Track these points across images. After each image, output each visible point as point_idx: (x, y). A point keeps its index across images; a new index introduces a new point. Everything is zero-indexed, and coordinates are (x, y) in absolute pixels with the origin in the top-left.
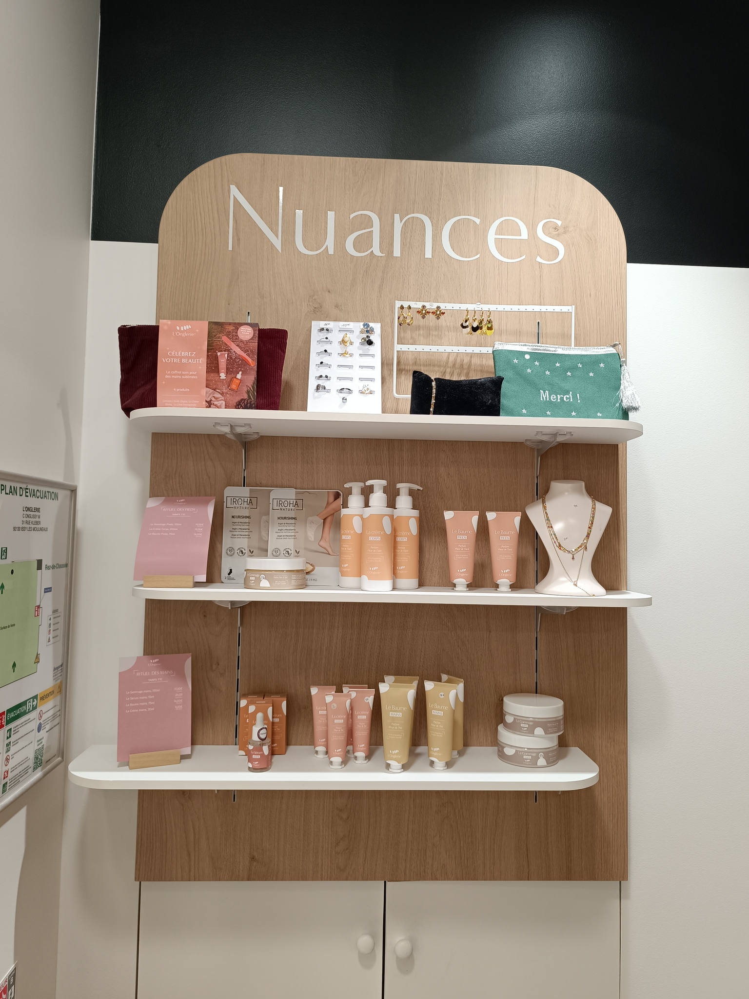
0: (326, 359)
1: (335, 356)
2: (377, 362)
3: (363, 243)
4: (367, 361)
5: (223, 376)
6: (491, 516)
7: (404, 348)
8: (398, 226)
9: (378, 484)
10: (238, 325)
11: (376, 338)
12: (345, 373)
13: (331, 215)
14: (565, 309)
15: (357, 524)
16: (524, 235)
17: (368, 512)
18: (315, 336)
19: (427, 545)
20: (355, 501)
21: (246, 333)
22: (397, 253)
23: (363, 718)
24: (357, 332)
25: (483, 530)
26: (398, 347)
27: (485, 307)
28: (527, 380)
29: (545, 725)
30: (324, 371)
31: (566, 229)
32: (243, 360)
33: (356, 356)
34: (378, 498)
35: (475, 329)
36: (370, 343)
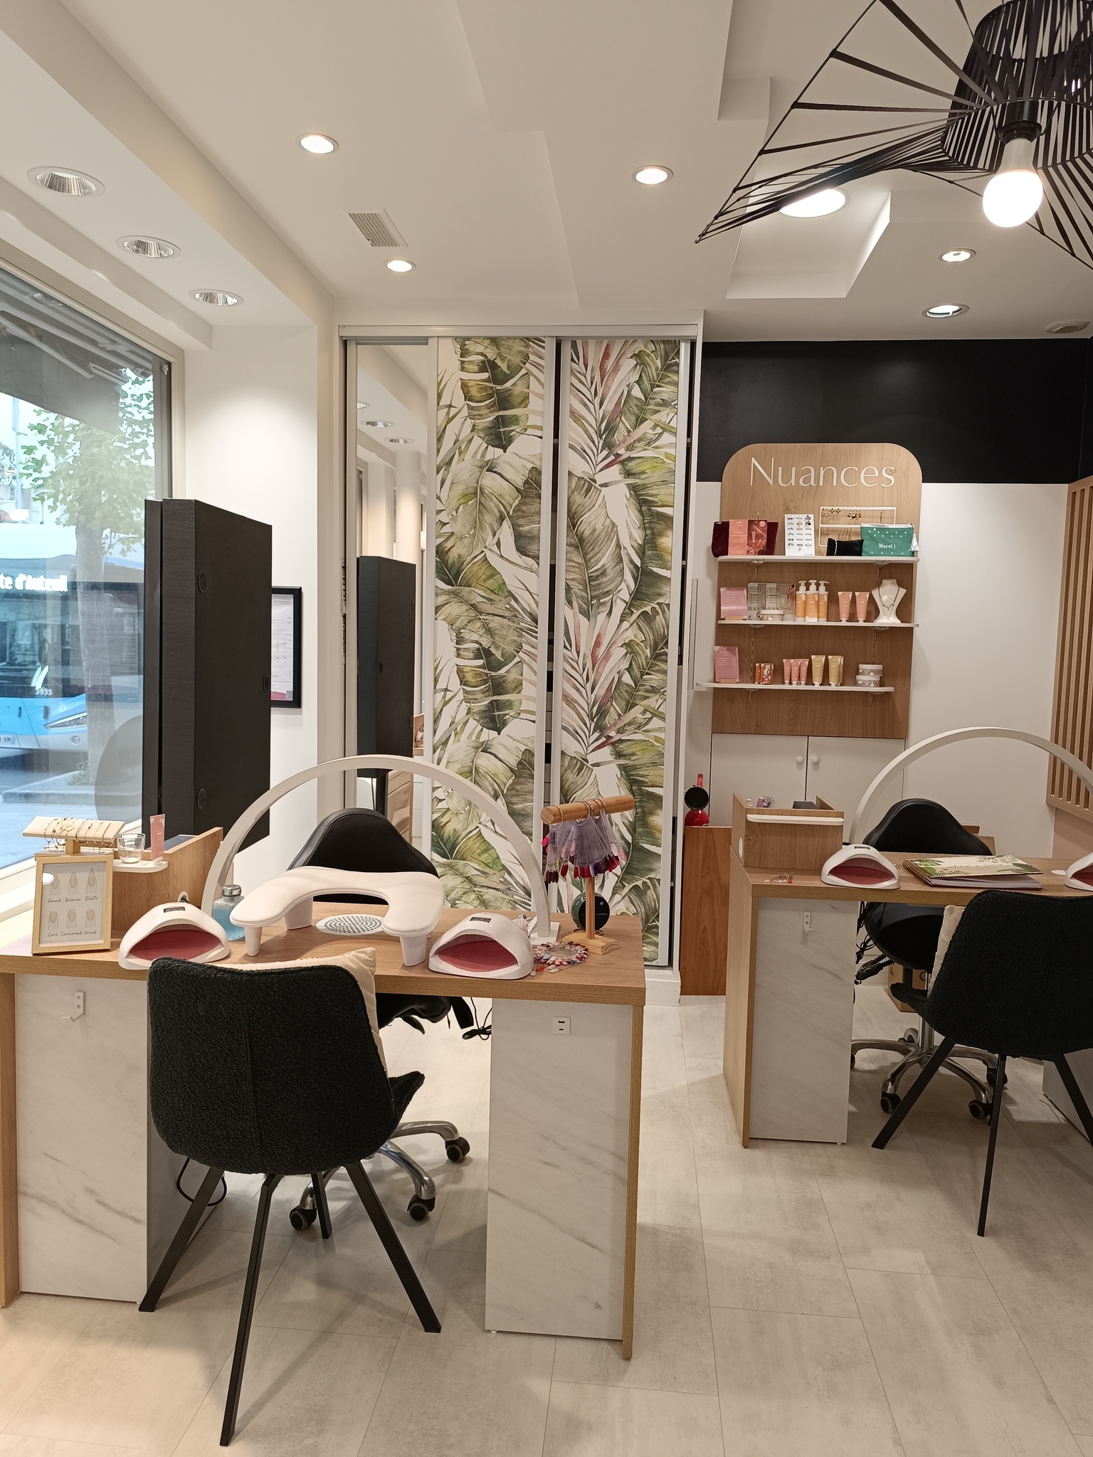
0: (792, 532)
1: (795, 529)
2: (812, 532)
3: (807, 480)
4: (808, 532)
5: (754, 541)
6: (857, 594)
7: (824, 526)
8: (822, 472)
9: (813, 582)
10: (759, 521)
11: (812, 521)
12: (800, 537)
13: (794, 469)
14: (892, 508)
15: (803, 598)
16: (877, 474)
17: (808, 592)
18: (787, 521)
19: (830, 606)
20: (802, 588)
21: (763, 524)
22: (821, 484)
23: (804, 669)
24: (804, 519)
25: (854, 600)
26: (821, 526)
27: (858, 508)
28: (873, 539)
29: (875, 672)
30: (791, 537)
31: (895, 471)
32: (761, 534)
33: (804, 529)
34: (813, 587)
35: (853, 518)
36: (810, 524)
